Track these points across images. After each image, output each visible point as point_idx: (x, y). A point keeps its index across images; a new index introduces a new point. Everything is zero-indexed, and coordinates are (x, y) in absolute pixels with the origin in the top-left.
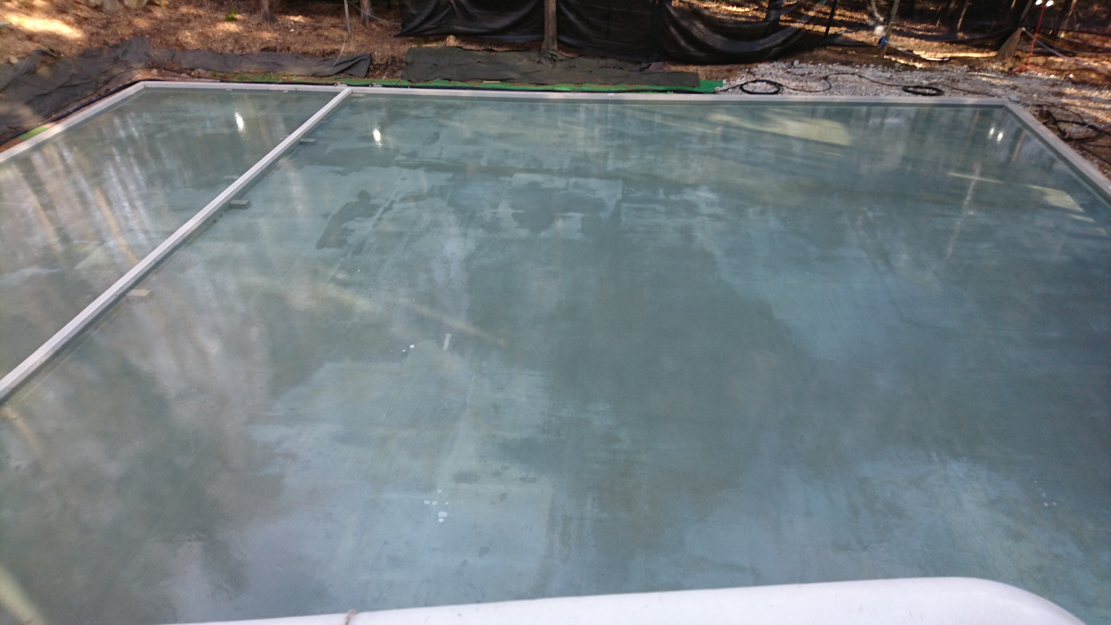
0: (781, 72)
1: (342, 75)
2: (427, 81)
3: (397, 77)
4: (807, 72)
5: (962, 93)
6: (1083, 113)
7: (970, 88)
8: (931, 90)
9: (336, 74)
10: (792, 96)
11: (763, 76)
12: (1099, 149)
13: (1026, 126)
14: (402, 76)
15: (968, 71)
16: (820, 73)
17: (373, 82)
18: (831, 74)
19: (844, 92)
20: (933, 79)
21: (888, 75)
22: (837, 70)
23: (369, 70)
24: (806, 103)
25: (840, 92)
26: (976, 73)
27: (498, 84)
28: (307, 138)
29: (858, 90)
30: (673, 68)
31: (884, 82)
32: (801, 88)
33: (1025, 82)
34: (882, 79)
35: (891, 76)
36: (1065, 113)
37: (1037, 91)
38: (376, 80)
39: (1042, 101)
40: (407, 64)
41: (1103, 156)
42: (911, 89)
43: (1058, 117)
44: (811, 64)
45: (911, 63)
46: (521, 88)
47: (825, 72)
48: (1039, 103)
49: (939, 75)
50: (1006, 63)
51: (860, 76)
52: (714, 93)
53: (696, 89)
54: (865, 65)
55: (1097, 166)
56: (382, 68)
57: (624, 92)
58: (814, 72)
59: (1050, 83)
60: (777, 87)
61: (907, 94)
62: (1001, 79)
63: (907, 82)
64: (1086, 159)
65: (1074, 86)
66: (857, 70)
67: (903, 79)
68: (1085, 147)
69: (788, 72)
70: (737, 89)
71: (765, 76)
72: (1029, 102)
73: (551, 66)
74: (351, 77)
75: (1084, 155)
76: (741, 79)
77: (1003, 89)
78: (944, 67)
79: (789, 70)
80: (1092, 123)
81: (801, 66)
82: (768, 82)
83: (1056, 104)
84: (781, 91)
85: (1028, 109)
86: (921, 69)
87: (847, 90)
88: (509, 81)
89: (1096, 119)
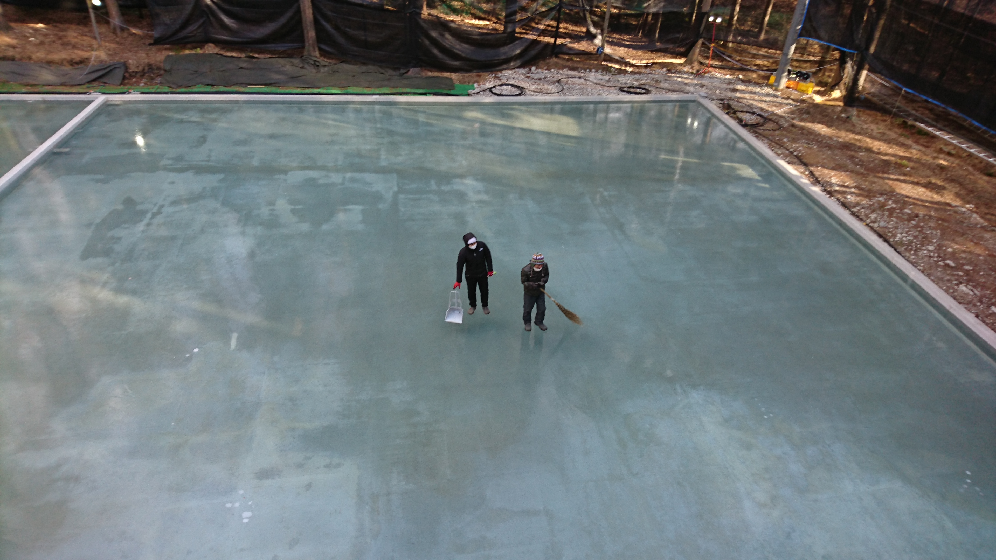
0: (522, 77)
1: (95, 84)
2: (189, 86)
3: (157, 84)
4: (543, 77)
5: (664, 92)
6: (752, 104)
7: (670, 87)
8: (641, 90)
9: (89, 82)
10: (534, 97)
11: (507, 80)
12: (766, 132)
13: (713, 115)
14: (160, 83)
15: (666, 74)
16: (553, 77)
17: (130, 89)
18: (562, 78)
19: (574, 93)
20: (642, 80)
21: (607, 78)
22: (567, 75)
23: (124, 78)
24: (545, 103)
25: (571, 93)
26: (673, 75)
27: (264, 89)
28: (60, 147)
29: (585, 91)
30: (430, 74)
31: (604, 84)
32: (539, 90)
33: (709, 82)
34: (602, 81)
35: (610, 79)
36: (740, 104)
37: (719, 88)
38: (133, 87)
39: (722, 96)
40: (165, 71)
41: (770, 137)
42: (625, 89)
43: (736, 108)
44: (546, 70)
45: (623, 68)
46: (287, 91)
47: (558, 77)
48: (721, 98)
49: (645, 77)
50: (694, 67)
51: (585, 80)
52: (469, 95)
53: (452, 92)
54: (588, 70)
55: (767, 145)
56: (138, 75)
57: (388, 94)
58: (549, 76)
59: (726, 81)
60: (521, 90)
61: (623, 93)
62: (692, 79)
63: (622, 83)
64: (759, 140)
65: (743, 84)
66: (582, 75)
67: (618, 81)
68: (757, 130)
69: (528, 77)
70: (488, 92)
71: (509, 80)
72: (714, 97)
73: (314, 71)
74: (106, 85)
75: (757, 137)
76: (489, 83)
77: (694, 87)
78: (648, 70)
79: (528, 75)
80: (759, 112)
81: (538, 72)
82: (512, 85)
83: (733, 98)
84: (524, 93)
85: (714, 102)
86: (631, 72)
87: (576, 91)
88: (274, 85)
89: (762, 109)
